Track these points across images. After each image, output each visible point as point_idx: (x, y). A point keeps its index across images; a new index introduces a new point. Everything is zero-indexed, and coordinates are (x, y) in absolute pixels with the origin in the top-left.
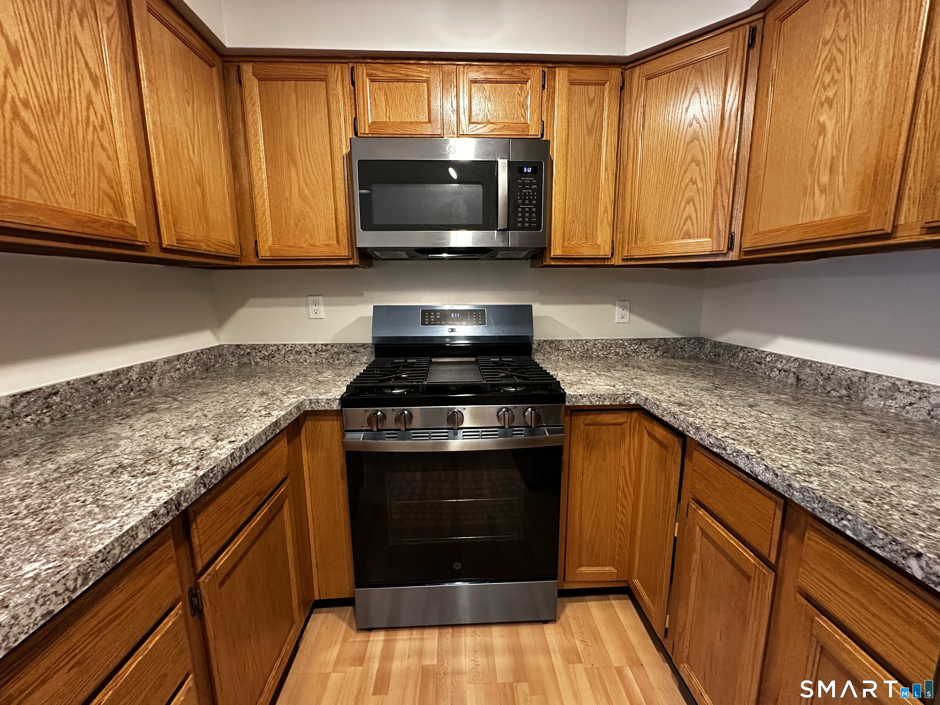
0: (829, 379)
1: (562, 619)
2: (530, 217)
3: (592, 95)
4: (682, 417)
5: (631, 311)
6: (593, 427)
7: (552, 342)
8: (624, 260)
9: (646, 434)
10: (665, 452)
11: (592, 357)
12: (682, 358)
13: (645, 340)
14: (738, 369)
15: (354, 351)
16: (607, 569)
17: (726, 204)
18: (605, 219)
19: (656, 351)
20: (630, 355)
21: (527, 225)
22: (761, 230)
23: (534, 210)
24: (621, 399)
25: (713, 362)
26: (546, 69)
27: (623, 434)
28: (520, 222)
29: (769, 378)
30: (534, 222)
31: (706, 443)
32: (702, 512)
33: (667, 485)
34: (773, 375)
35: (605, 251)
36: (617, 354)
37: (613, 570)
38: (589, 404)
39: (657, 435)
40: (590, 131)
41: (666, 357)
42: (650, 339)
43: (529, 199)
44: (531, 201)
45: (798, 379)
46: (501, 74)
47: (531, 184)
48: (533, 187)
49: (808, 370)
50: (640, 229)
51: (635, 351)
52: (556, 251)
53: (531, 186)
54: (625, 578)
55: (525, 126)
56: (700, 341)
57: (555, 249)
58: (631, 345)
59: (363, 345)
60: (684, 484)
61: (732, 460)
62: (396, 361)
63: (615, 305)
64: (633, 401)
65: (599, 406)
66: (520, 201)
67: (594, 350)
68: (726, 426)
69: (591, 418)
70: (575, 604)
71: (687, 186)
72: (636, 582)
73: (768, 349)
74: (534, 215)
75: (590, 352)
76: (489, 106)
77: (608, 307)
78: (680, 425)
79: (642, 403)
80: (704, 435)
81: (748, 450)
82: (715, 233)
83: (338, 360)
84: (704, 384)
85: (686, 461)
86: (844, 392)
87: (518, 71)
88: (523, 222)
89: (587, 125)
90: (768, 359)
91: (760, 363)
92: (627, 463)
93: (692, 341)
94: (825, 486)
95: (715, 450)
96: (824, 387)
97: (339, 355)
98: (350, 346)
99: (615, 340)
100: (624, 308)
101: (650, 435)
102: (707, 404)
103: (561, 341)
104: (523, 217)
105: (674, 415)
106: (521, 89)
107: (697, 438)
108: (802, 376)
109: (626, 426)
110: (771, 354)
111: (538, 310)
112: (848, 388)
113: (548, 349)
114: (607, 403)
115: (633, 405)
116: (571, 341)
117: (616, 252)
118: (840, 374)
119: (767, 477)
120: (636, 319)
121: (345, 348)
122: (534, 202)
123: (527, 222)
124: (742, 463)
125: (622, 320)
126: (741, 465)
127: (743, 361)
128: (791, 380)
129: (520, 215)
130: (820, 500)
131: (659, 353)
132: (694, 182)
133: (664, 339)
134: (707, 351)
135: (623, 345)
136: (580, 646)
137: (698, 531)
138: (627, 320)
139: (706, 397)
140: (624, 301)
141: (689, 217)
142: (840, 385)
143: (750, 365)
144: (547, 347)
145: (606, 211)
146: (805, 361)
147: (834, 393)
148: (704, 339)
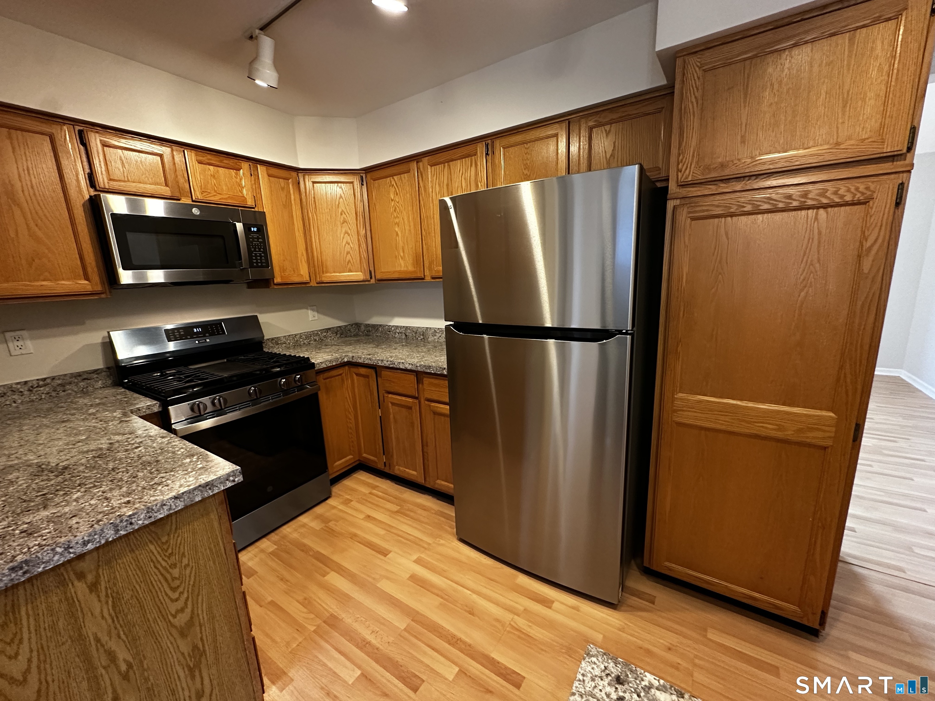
0: (416, 333)
1: (333, 494)
2: (261, 259)
3: (282, 185)
4: (374, 359)
5: (318, 312)
6: (328, 380)
7: (273, 339)
8: (317, 283)
9: (355, 376)
10: (367, 379)
11: (301, 345)
12: (351, 337)
13: (329, 329)
14: (380, 336)
15: (85, 379)
16: (348, 458)
17: (365, 256)
18: (303, 260)
19: (337, 335)
20: (323, 340)
21: (260, 264)
22: (383, 271)
23: (263, 255)
24: (340, 360)
25: (367, 335)
26: (251, 164)
27: (343, 380)
28: (255, 263)
29: (395, 338)
30: (264, 263)
31: (387, 365)
32: (390, 396)
33: (372, 394)
34: (396, 336)
35: (306, 278)
36: (315, 340)
37: (351, 457)
38: (325, 366)
39: (362, 373)
40: (285, 206)
41: (342, 337)
42: (332, 328)
43: (258, 248)
44: (260, 249)
45: (406, 336)
46: (221, 161)
47: (258, 238)
48: (260, 240)
49: (409, 331)
50: (324, 266)
51: (325, 337)
52: (277, 280)
53: (258, 240)
54: (357, 459)
55: (243, 198)
56: (358, 325)
57: (277, 279)
58: (322, 333)
59: (95, 371)
60: (379, 390)
61: (398, 367)
62: (168, 372)
63: (307, 309)
64: (346, 360)
65: (330, 366)
66: (253, 249)
67: (301, 340)
68: (391, 357)
69: (326, 375)
70: (337, 486)
71: (345, 245)
72: (364, 455)
73: (392, 324)
74: (263, 258)
75: (299, 342)
76: (215, 181)
77: (304, 311)
78: (374, 362)
79: (351, 360)
80: (385, 362)
81: (402, 361)
82: (363, 271)
83: (64, 391)
84: (371, 345)
85: (379, 379)
86: (422, 337)
87: (233, 163)
88: (257, 263)
89: (282, 202)
90: (393, 329)
91: (390, 331)
92: (347, 394)
93: (354, 326)
94: (424, 363)
95: (391, 366)
96: (415, 337)
97: (64, 386)
98: (79, 375)
99: (312, 331)
100: (313, 310)
101: (357, 375)
102: (379, 352)
103: (279, 337)
104: (256, 259)
105: (370, 359)
106: (236, 174)
107: (383, 365)
108: (407, 334)
109: (344, 374)
110: (394, 326)
111: (263, 318)
112: (423, 335)
113: (271, 345)
114: (334, 364)
115: (347, 362)
116: (285, 336)
117: (312, 279)
118: (420, 330)
119: (409, 367)
120: (322, 316)
121: (71, 378)
122: (262, 250)
123: (259, 263)
124: (401, 366)
125: (314, 319)
126: (401, 367)
127: (382, 332)
128: (404, 337)
129: (254, 258)
130: (425, 366)
131: (338, 336)
132: (349, 244)
133: (339, 327)
134: (362, 330)
135: (318, 334)
136: (348, 497)
137: (390, 405)
138: (316, 318)
139: (377, 350)
140: (312, 306)
141: (349, 261)
142: (420, 334)
143: (386, 333)
144: (270, 343)
145: (303, 255)
146: (407, 327)
147: (419, 338)
148: (360, 324)
